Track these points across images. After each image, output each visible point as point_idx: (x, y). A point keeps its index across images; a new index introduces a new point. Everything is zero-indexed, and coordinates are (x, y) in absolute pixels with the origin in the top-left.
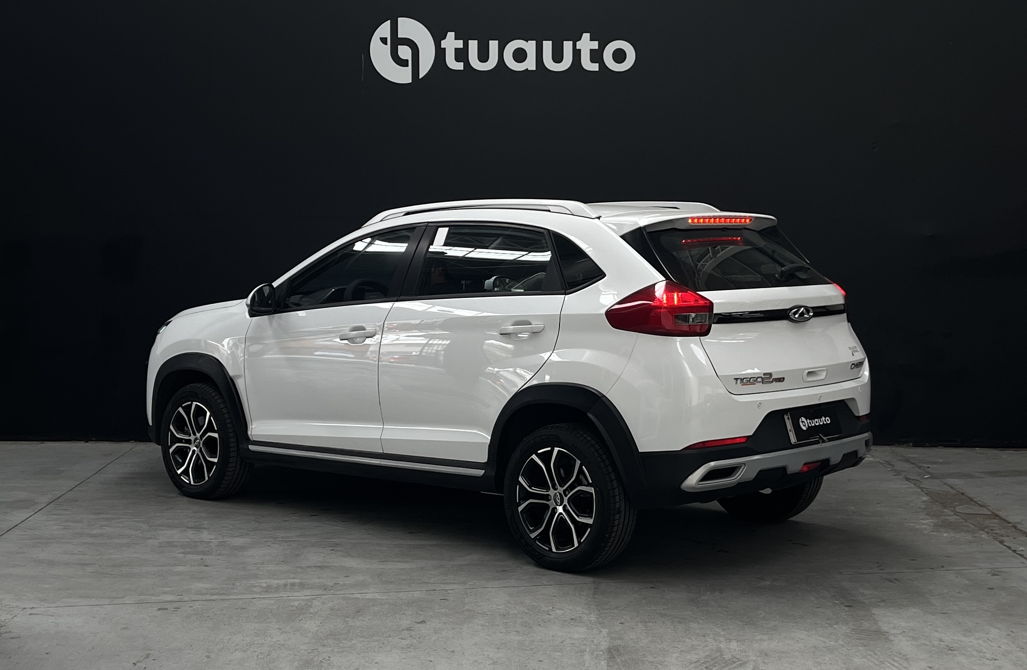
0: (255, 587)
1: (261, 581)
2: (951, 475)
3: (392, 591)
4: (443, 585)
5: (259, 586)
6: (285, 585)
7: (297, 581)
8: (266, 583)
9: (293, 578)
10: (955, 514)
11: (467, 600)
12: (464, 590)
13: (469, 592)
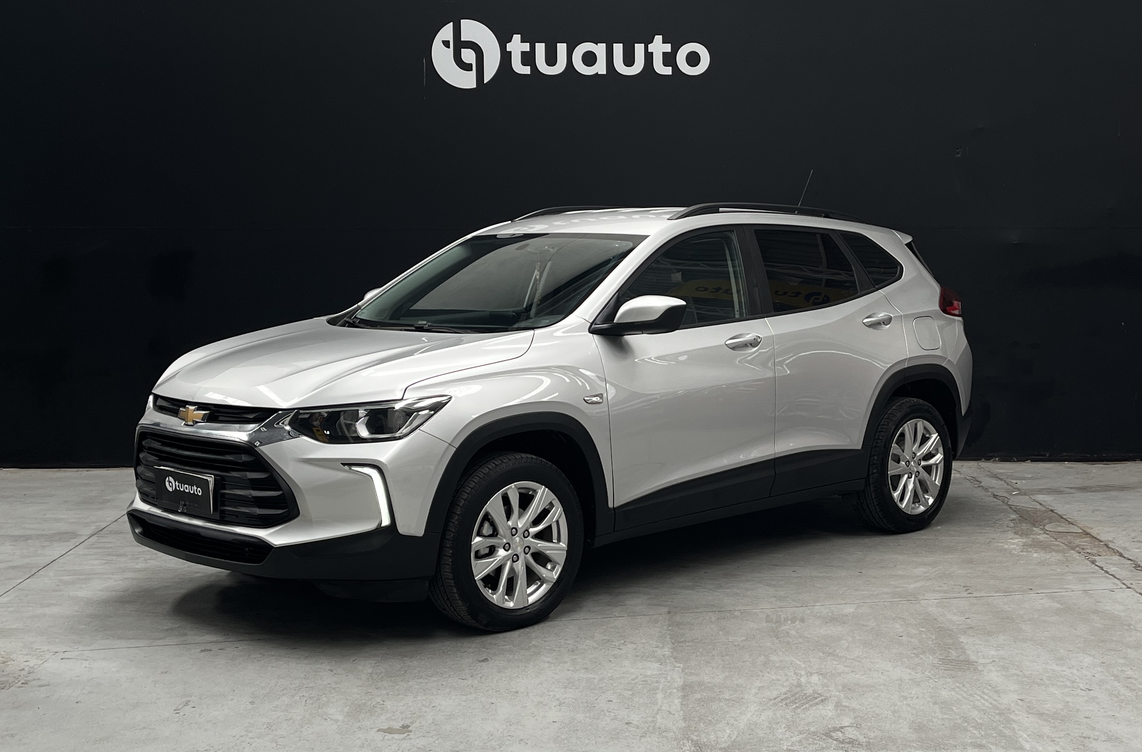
2: (1040, 491)
10: (1045, 533)
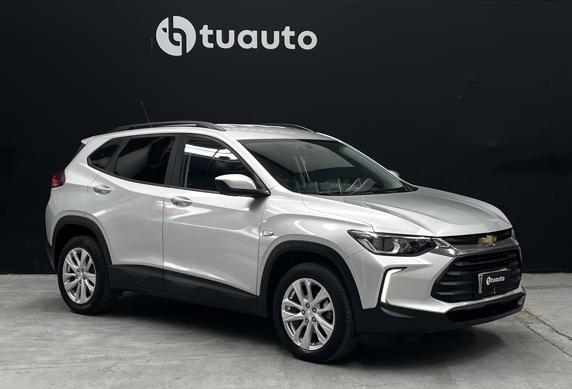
0: (78, 359)
1: (81, 356)
3: (162, 360)
4: (193, 357)
5: (80, 358)
6: (96, 358)
7: (103, 355)
8: (84, 357)
9: (101, 354)
11: (207, 365)
12: (206, 359)
13: (209, 360)
